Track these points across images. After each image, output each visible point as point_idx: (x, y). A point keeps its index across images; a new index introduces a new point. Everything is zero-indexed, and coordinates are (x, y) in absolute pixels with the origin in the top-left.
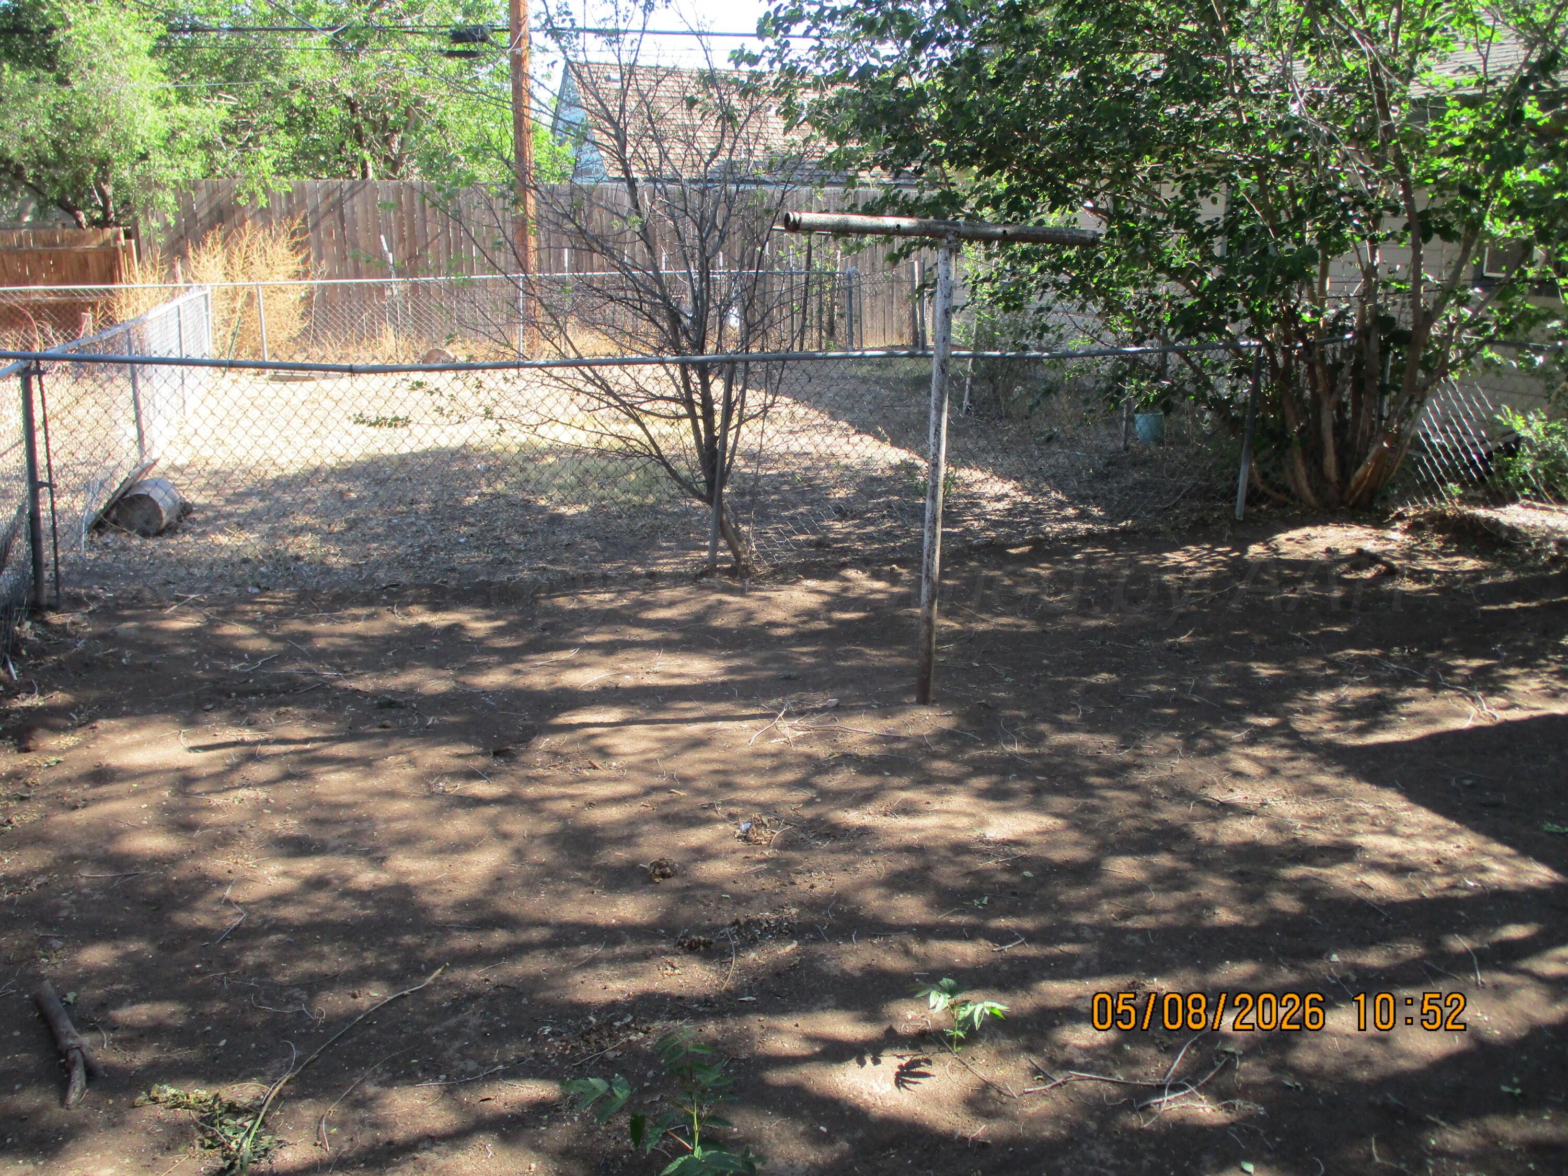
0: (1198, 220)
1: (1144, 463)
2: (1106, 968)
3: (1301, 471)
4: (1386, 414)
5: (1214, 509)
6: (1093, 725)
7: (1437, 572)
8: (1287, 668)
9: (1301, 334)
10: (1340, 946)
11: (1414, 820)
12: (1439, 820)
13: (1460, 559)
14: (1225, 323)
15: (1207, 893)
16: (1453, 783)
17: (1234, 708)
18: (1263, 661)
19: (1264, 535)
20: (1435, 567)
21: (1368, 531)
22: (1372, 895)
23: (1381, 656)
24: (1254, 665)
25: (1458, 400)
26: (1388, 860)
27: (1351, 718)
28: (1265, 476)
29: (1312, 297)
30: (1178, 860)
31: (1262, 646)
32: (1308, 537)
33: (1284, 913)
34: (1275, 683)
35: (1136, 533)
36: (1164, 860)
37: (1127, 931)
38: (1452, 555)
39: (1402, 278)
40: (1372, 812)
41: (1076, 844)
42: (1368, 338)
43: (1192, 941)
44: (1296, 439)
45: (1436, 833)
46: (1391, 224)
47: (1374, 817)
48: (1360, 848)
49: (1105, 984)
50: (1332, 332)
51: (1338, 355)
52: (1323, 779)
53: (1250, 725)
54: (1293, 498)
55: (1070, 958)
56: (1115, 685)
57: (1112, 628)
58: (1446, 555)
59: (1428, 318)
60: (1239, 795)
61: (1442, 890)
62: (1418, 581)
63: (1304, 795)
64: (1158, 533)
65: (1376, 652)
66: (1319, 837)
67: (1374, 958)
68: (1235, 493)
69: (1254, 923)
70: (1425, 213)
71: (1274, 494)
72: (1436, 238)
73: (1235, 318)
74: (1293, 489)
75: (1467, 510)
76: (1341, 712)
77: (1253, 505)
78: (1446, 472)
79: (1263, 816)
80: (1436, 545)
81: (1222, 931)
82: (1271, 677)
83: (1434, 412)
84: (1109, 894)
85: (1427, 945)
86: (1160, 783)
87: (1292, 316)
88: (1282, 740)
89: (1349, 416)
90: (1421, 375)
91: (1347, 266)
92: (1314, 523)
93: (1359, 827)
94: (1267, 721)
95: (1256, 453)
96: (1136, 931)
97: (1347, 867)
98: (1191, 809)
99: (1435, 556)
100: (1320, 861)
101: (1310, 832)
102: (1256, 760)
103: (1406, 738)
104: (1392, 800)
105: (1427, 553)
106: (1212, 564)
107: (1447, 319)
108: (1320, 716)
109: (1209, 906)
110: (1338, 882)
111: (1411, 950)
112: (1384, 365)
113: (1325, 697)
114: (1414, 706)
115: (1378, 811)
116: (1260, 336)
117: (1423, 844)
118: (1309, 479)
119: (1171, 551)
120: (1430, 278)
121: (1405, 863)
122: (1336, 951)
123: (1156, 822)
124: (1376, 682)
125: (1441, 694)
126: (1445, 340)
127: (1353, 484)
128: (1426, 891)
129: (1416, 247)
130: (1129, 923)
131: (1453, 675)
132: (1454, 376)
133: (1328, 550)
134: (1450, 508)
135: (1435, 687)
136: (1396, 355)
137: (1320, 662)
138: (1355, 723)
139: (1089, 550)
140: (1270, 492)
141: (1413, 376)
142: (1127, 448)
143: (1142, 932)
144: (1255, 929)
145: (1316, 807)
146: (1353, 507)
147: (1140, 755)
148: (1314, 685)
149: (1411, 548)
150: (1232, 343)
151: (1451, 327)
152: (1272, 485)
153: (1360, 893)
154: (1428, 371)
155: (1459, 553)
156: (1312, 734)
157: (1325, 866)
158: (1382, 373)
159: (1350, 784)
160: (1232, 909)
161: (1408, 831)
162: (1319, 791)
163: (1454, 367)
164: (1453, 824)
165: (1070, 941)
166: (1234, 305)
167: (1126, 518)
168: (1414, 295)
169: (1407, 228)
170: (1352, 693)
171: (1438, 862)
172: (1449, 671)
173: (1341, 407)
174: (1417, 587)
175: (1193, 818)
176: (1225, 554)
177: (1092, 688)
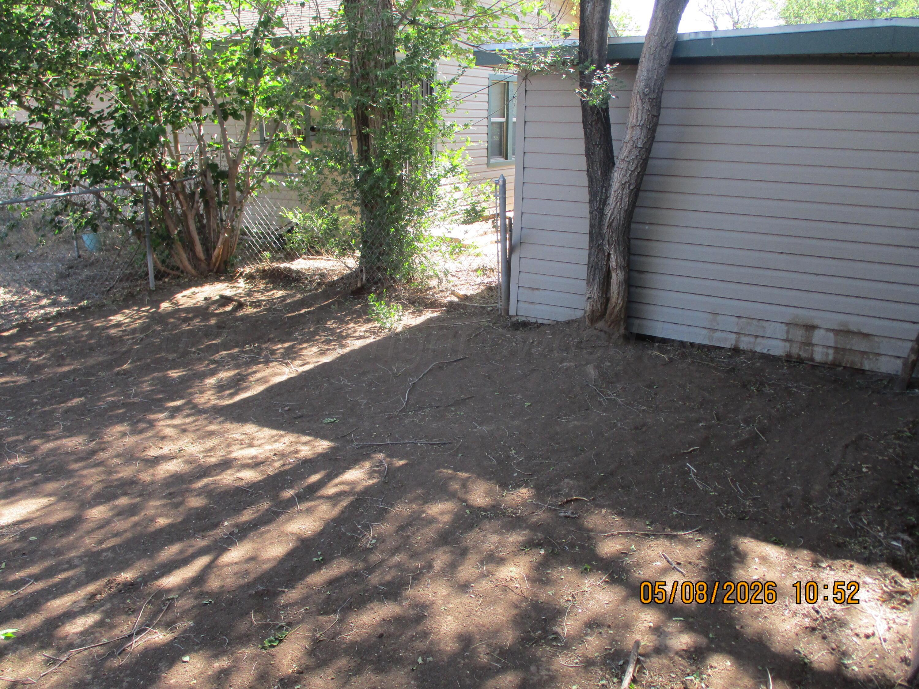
0: (91, 111)
1: (92, 264)
2: (91, 577)
3: (184, 256)
4: (224, 218)
5: (137, 286)
6: (70, 432)
7: (264, 301)
8: (189, 370)
9: (167, 177)
10: (228, 516)
11: (262, 436)
12: (275, 432)
13: (275, 291)
14: (120, 174)
15: (150, 512)
16: (280, 411)
17: (160, 400)
18: (175, 369)
19: (169, 295)
20: (263, 298)
21: (226, 284)
22: (243, 483)
23: (239, 351)
24: (169, 372)
25: (259, 206)
26: (250, 461)
27: (225, 390)
28: (163, 262)
29: (171, 156)
30: (132, 498)
31: (173, 360)
32: (194, 293)
33: (197, 508)
34: (183, 380)
35: (89, 308)
36: (123, 501)
37: (103, 551)
38: (271, 290)
39: (219, 141)
40: (240, 437)
41: (65, 509)
42: (206, 176)
43: (143, 543)
44: (177, 238)
45: (273, 439)
46: (207, 111)
47: (242, 440)
48: (235, 459)
49: (91, 588)
50: (186, 174)
51: (193, 187)
52: (212, 428)
53: (169, 407)
54: (182, 272)
55: (67, 581)
56: (84, 404)
57: (79, 369)
58: (268, 291)
59: (235, 163)
60: (167, 448)
61: (278, 469)
62: (255, 307)
63: (203, 439)
64: (104, 305)
65: (237, 350)
66: (213, 460)
67: (247, 516)
68: (147, 274)
69: (180, 520)
70: (223, 105)
71: (171, 272)
72: (231, 118)
73: (127, 170)
74: (181, 266)
75: (275, 265)
76: (220, 388)
77: (160, 279)
78: (261, 246)
79: (180, 458)
80: (262, 286)
81: (161, 530)
82: (179, 377)
83: (248, 214)
84: (89, 532)
85: (272, 500)
86: (118, 456)
87: (160, 167)
88: (189, 412)
89: (205, 221)
90: (238, 194)
91: (188, 136)
92: (196, 285)
93: (234, 448)
94: (178, 403)
95: (155, 250)
96: (108, 549)
97: (229, 472)
98: (138, 465)
99: (262, 292)
100: (214, 473)
101: (207, 459)
102: (175, 426)
103: (255, 393)
104: (250, 428)
105: (258, 292)
106: (139, 319)
107: (245, 163)
108: (209, 393)
109: (152, 520)
110: (225, 482)
111: (265, 505)
112: (218, 191)
113: (211, 381)
114: (258, 375)
115: (243, 436)
116: (143, 180)
117: (268, 447)
118: (189, 260)
119: (113, 315)
120: (232, 141)
121: (259, 460)
122: (226, 520)
123: (116, 480)
124: (237, 366)
125: (271, 364)
126: (246, 175)
127: (214, 259)
128: (271, 471)
129: (221, 124)
130: (104, 546)
131: (275, 354)
132: (255, 194)
133: (206, 299)
134: (265, 265)
135: (267, 362)
136: (223, 185)
137: (206, 362)
138: (228, 392)
139: (59, 324)
140: (169, 271)
141: (234, 195)
142: (79, 257)
143: (113, 548)
144: (181, 523)
145: (210, 443)
146: (216, 272)
147: (104, 442)
148: (203, 376)
149: (250, 291)
150: (126, 185)
151: (248, 167)
152: (167, 266)
153: (237, 484)
154: (241, 191)
155: (274, 288)
156: (205, 403)
157: (217, 475)
158: (218, 195)
159: (228, 425)
160: (166, 516)
161: (259, 442)
162: (211, 434)
163: (253, 188)
164: (282, 432)
165: (65, 570)
166: (124, 162)
167: (83, 300)
168: (226, 151)
169: (214, 113)
170: (225, 375)
171: (275, 454)
172: (273, 352)
173: (199, 217)
174: (255, 310)
175: (139, 471)
176: (147, 311)
177: (68, 411)
